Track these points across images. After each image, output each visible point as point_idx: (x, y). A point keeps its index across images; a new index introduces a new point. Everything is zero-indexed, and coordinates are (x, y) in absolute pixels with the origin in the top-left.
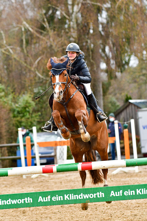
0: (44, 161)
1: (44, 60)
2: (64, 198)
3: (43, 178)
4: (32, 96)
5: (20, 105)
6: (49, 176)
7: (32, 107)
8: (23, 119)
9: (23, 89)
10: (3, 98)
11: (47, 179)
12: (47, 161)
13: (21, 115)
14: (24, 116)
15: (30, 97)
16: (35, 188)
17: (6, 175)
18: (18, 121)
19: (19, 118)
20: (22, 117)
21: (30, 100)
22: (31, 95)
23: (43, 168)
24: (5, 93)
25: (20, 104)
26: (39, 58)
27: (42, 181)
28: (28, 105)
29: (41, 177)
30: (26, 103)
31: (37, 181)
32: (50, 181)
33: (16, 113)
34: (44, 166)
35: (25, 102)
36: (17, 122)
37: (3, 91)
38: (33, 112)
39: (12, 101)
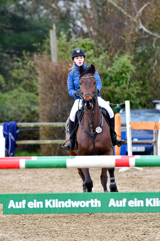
1: (152, 9)
2: (145, 203)
3: (135, 173)
4: (132, 57)
5: (114, 69)
6: (144, 170)
7: (130, 72)
8: (118, 89)
9: (120, 47)
10: (91, 58)
11: (139, 174)
13: (116, 83)
14: (118, 85)
15: (129, 58)
16: (121, 185)
17: (64, 166)
18: (109, 91)
19: (110, 88)
20: (116, 86)
21: (128, 63)
22: (130, 57)
23: (116, 160)
24: (94, 51)
25: (114, 67)
26: (145, 5)
27: (134, 176)
28: (124, 69)
29: (134, 171)
30: (122, 67)
31: (126, 177)
32: (143, 177)
33: (108, 79)
34: (138, 157)
35: (122, 65)
36: (109, 93)
37: (92, 48)
38: (131, 79)
39: (103, 63)
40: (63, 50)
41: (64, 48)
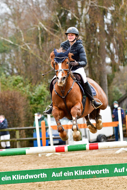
0: (57, 142)
2: (74, 173)
4: (47, 86)
5: (36, 94)
6: (61, 155)
7: (46, 95)
8: (39, 106)
9: (39, 80)
10: (22, 88)
11: (59, 157)
12: (60, 142)
13: (37, 102)
14: (39, 103)
15: (45, 87)
16: (49, 165)
17: (24, 154)
18: (34, 107)
19: (35, 105)
20: (38, 104)
21: (45, 89)
22: (45, 85)
23: (56, 148)
24: (23, 83)
25: (36, 93)
27: (55, 159)
28: (43, 93)
29: (55, 156)
30: (41, 92)
31: (51, 159)
32: (61, 158)
33: (32, 100)
34: (57, 146)
35: (41, 91)
36: (34, 109)
37: (22, 81)
38: (47, 100)
39: (29, 91)
40: (4, 84)
41: (4, 83)
